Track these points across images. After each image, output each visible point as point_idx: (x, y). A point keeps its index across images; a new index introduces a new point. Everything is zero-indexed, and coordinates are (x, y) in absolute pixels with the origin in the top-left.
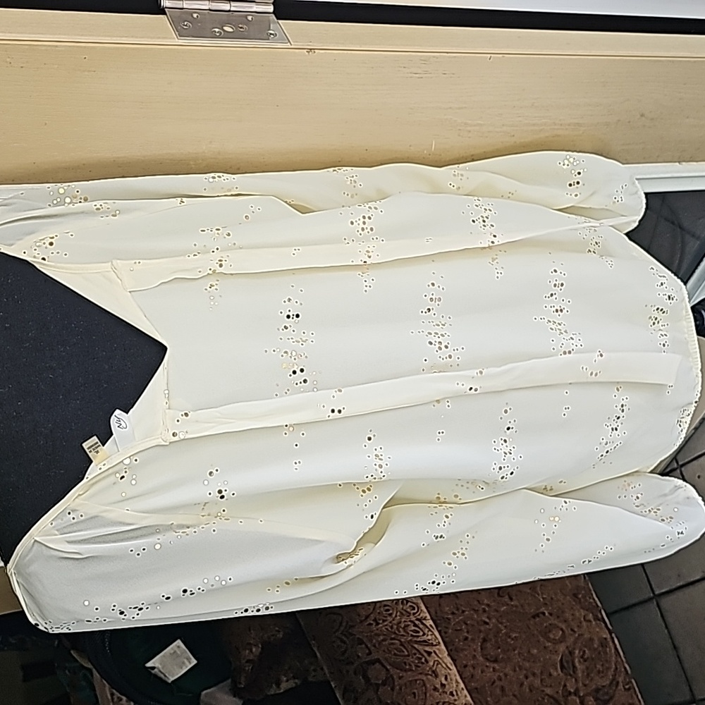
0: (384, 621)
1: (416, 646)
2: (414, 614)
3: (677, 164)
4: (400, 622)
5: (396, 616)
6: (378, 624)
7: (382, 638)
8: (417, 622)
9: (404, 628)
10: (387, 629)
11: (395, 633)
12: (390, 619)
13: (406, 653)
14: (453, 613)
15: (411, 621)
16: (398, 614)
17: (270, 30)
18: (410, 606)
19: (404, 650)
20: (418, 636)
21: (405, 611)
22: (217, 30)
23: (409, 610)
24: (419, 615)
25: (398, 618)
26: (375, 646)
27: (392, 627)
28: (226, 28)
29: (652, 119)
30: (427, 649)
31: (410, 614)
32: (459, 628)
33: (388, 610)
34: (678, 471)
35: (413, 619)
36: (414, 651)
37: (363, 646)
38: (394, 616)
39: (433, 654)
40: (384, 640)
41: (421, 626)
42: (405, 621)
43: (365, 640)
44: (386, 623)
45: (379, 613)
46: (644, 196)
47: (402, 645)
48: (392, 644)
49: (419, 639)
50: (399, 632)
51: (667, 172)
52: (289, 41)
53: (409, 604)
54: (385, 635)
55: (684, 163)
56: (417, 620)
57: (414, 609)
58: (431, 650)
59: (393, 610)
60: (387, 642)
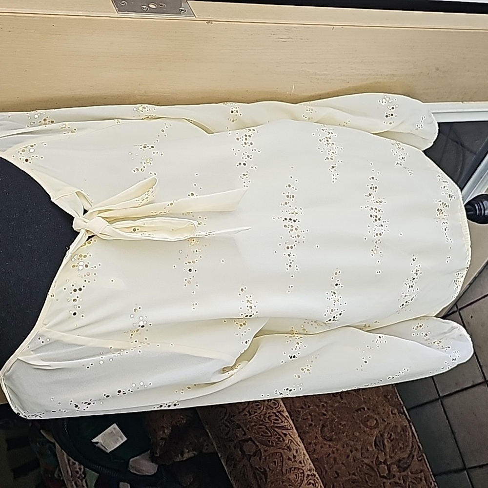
0: (255, 413)
1: (276, 429)
2: (276, 408)
3: (461, 103)
4: (266, 413)
5: (263, 409)
6: (250, 414)
7: (253, 424)
8: (277, 414)
9: (268, 418)
10: (257, 418)
11: (262, 421)
12: (259, 411)
13: (270, 434)
14: (302, 408)
15: (273, 413)
16: (265, 408)
17: (181, 7)
18: (273, 403)
19: (269, 432)
20: (278, 423)
21: (269, 406)
22: (144, 7)
23: (272, 405)
24: (279, 408)
25: (265, 410)
26: (248, 429)
27: (260, 417)
28: (150, 6)
29: (444, 72)
30: (284, 431)
31: (273, 408)
32: (306, 418)
33: (258, 405)
34: (458, 312)
35: (275, 411)
36: (275, 433)
37: (241, 429)
38: (262, 409)
39: (288, 435)
40: (255, 425)
41: (280, 416)
42: (269, 413)
43: (242, 425)
44: (256, 414)
45: (252, 407)
46: (437, 125)
47: (267, 429)
48: (261, 428)
49: (278, 425)
50: (265, 420)
51: (454, 109)
52: (195, 15)
53: (273, 401)
54: (255, 422)
55: (465, 102)
56: (278, 412)
57: (275, 404)
58: (286, 433)
59: (261, 405)
60: (256, 427)
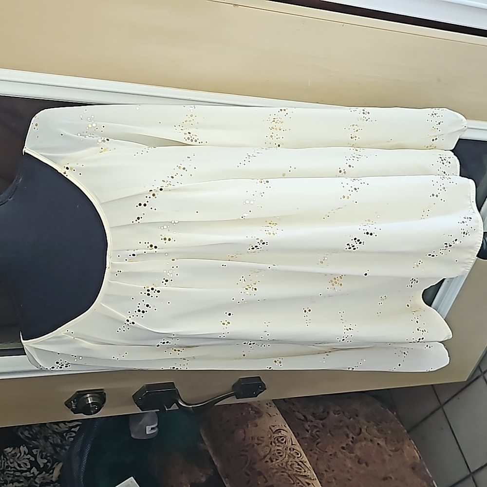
0: (277, 460)
1: (299, 478)
2: (298, 457)
4: (288, 461)
5: (285, 457)
6: (272, 461)
7: (275, 471)
8: (300, 463)
9: (291, 466)
10: (279, 465)
11: (284, 468)
12: (281, 459)
13: (293, 482)
15: (296, 462)
16: (287, 455)
18: (296, 452)
19: (291, 480)
20: (301, 472)
21: (292, 454)
23: (294, 455)
24: (302, 459)
25: (287, 458)
26: (270, 476)
27: (282, 464)
30: (307, 481)
31: (295, 457)
33: (279, 453)
35: (297, 459)
36: (298, 481)
37: (262, 477)
38: (284, 456)
39: (312, 484)
40: (277, 472)
41: (303, 466)
42: (291, 461)
43: (263, 472)
44: (278, 461)
45: (273, 454)
47: (289, 476)
48: (282, 475)
49: (301, 474)
50: (287, 467)
53: (295, 451)
54: (276, 469)
56: (301, 461)
57: (298, 454)
58: (310, 483)
59: (283, 453)
60: (278, 474)
